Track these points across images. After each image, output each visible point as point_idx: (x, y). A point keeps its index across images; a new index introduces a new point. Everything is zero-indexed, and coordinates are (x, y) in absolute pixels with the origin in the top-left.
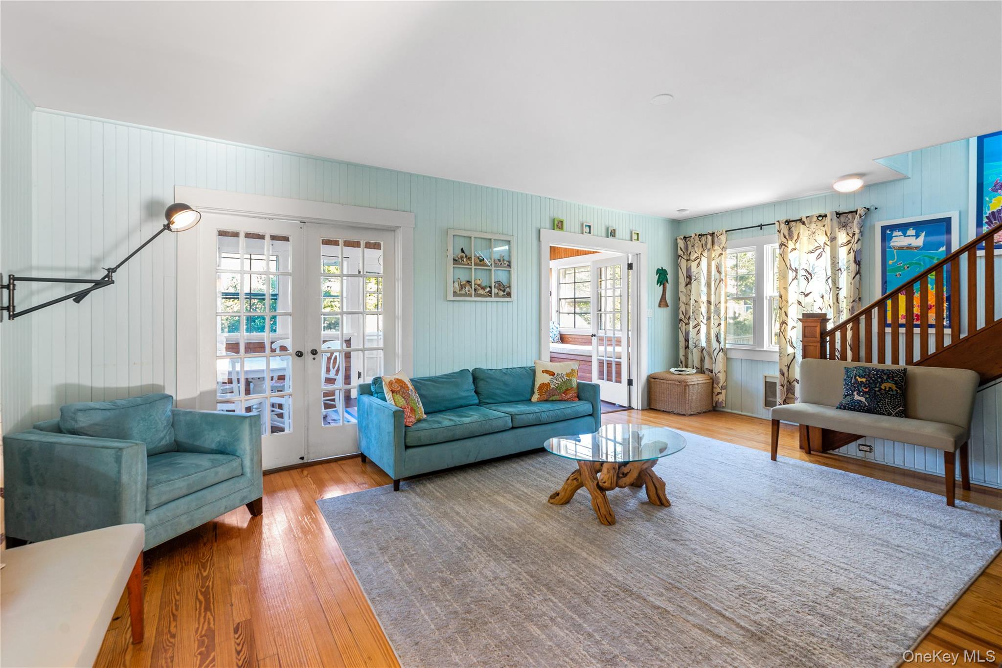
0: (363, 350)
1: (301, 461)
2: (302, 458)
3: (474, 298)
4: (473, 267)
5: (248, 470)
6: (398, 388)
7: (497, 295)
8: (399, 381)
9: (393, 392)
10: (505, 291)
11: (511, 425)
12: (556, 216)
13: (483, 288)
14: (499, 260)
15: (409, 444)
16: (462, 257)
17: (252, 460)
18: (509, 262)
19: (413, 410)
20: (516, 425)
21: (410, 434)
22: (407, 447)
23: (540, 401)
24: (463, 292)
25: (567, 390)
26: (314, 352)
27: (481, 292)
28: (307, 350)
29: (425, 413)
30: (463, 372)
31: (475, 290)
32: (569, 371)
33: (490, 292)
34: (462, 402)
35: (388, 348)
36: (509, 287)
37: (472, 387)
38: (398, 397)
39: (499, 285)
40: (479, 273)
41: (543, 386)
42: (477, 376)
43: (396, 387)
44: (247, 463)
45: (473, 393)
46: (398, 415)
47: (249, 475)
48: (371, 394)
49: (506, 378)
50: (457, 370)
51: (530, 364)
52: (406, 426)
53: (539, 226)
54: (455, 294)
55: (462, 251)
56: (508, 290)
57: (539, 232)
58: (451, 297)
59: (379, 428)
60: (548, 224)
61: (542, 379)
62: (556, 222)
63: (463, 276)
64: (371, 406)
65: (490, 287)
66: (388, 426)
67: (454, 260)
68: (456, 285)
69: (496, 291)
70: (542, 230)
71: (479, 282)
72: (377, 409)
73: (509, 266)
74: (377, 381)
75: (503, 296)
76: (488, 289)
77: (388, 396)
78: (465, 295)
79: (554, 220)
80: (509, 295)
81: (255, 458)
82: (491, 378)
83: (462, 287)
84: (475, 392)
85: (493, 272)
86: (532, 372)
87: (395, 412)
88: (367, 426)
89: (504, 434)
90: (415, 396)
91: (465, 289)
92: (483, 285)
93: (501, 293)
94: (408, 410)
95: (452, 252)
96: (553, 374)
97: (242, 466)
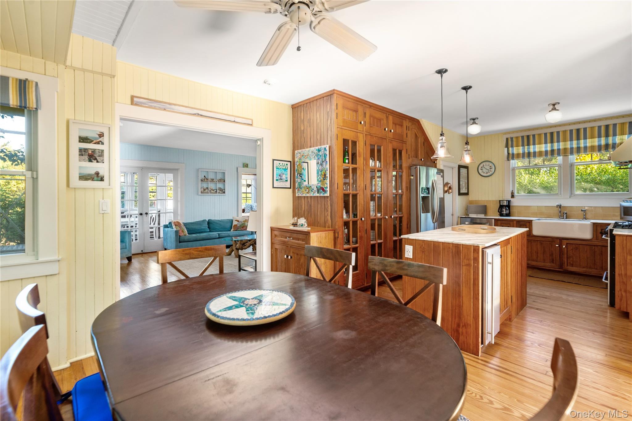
0: (165, 213)
1: (142, 252)
2: (142, 251)
3: (209, 194)
4: (209, 182)
5: (127, 247)
6: (177, 224)
7: (219, 193)
8: (177, 222)
9: (175, 225)
10: (223, 191)
11: (218, 237)
12: (245, 162)
13: (213, 190)
14: (220, 180)
15: (180, 241)
16: (204, 179)
17: (129, 244)
18: (224, 180)
19: (183, 231)
20: (220, 237)
21: (181, 238)
22: (180, 242)
23: (234, 231)
24: (205, 192)
25: (243, 227)
26: (147, 214)
27: (212, 191)
28: (144, 213)
29: (188, 234)
30: (204, 221)
31: (210, 191)
32: (244, 220)
33: (216, 192)
34: (203, 231)
35: (175, 212)
36: (224, 190)
37: (207, 226)
38: (177, 227)
39: (220, 189)
40: (212, 184)
41: (235, 225)
42: (209, 223)
43: (176, 224)
44: (127, 245)
45: (207, 228)
46: (177, 232)
47: (128, 248)
48: (168, 227)
49: (220, 223)
50: (202, 220)
51: (231, 218)
52: (180, 236)
53: (237, 166)
54: (202, 192)
55: (205, 177)
56: (224, 191)
57: (237, 168)
58: (200, 193)
59: (171, 237)
60: (241, 165)
61: (235, 223)
62: (245, 165)
63: (205, 186)
64: (168, 230)
65: (216, 190)
66: (173, 236)
67: (201, 180)
68: (202, 189)
69: (219, 191)
70: (238, 168)
71: (211, 188)
72: (170, 231)
73: (224, 182)
74: (170, 223)
75: (222, 193)
76: (216, 191)
77: (174, 227)
78: (206, 193)
79: (244, 164)
80: (224, 192)
81: (130, 244)
82: (215, 223)
83: (204, 190)
84: (208, 227)
85: (217, 184)
86: (232, 221)
87: (176, 231)
88: (167, 238)
89: (216, 240)
90: (184, 228)
91: (205, 191)
92: (213, 189)
93: (221, 192)
94: (181, 231)
95: (201, 176)
96: (239, 221)
97: (126, 245)
